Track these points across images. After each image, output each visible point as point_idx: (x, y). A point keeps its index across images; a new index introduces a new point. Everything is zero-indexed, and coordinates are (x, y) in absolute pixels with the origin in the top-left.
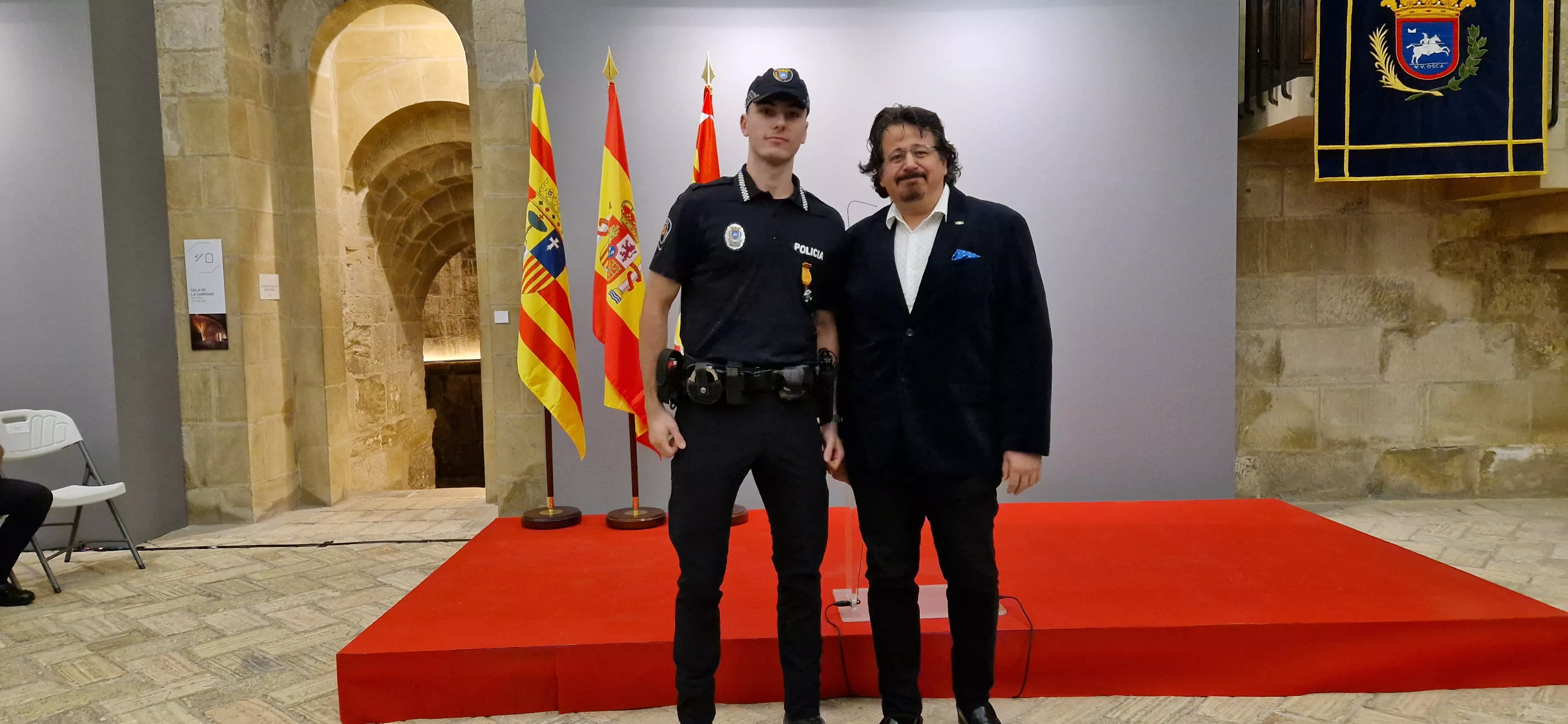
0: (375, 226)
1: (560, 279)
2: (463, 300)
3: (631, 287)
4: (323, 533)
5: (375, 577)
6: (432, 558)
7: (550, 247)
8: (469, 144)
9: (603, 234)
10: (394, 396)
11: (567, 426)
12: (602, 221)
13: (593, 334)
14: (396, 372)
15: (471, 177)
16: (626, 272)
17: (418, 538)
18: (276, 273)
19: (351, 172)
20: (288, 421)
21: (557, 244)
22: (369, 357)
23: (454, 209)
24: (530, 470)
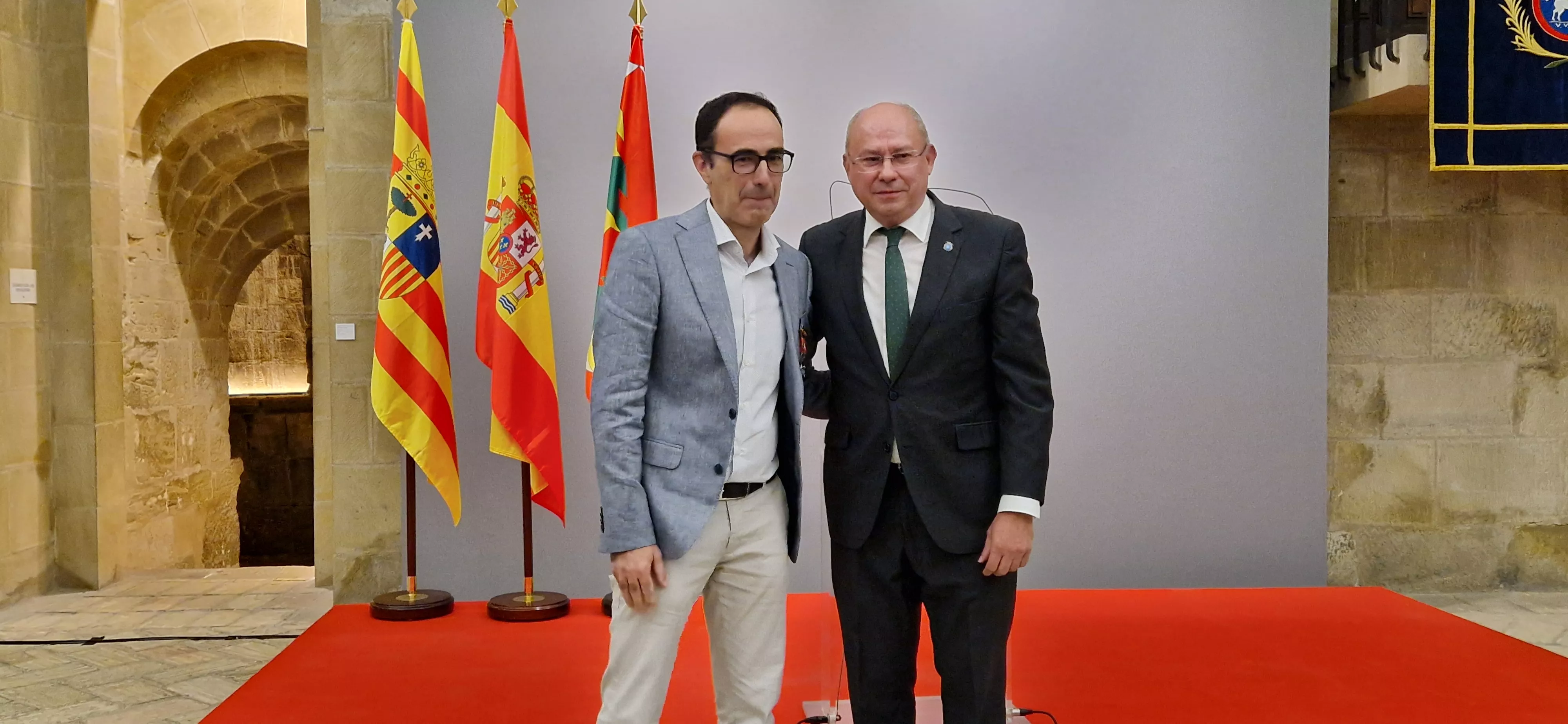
0: (169, 208)
1: (433, 280)
2: (278, 311)
3: (529, 292)
4: (89, 626)
5: (164, 687)
6: (244, 660)
7: (419, 237)
8: (306, 100)
9: (491, 220)
10: (187, 440)
11: (437, 478)
12: (492, 203)
13: (476, 354)
14: (190, 406)
15: (306, 144)
16: (524, 271)
17: (222, 633)
18: (33, 269)
19: (138, 133)
20: (43, 471)
21: (430, 232)
22: (154, 385)
23: (278, 187)
24: (380, 542)
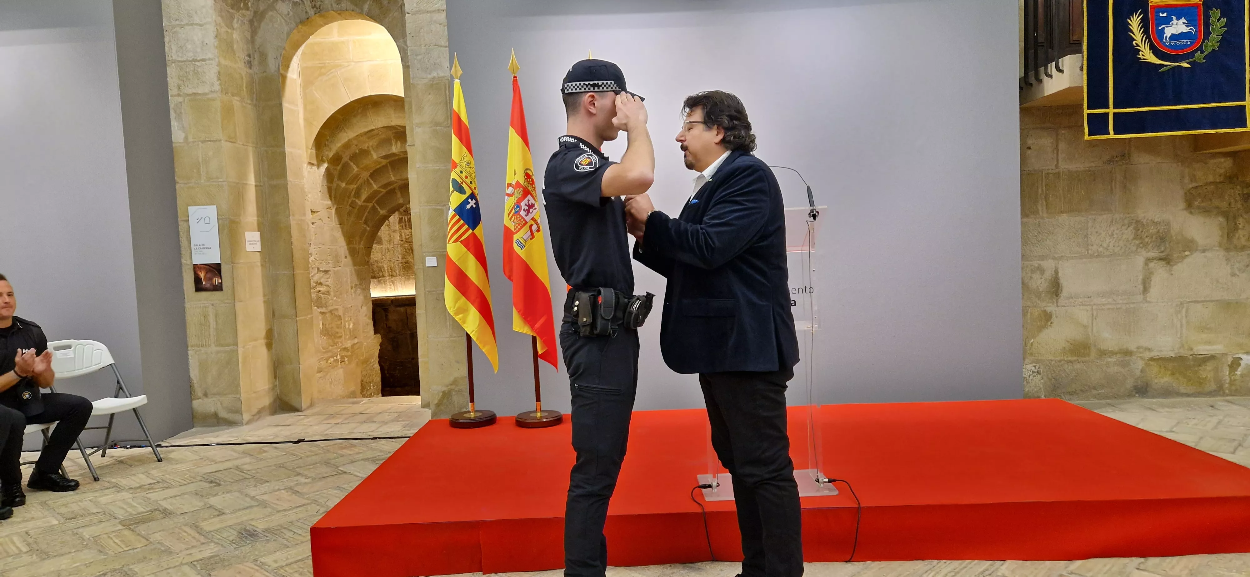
0: (333, 193)
1: (477, 231)
2: (399, 249)
3: (532, 237)
4: (296, 432)
6: (381, 451)
7: (468, 207)
8: (404, 127)
9: (510, 195)
10: (349, 325)
11: (484, 346)
12: (509, 185)
13: (503, 273)
14: (350, 306)
15: (406, 153)
16: (529, 224)
17: (369, 435)
18: (259, 231)
19: (314, 151)
20: (269, 346)
21: (475, 204)
22: (329, 295)
23: (393, 179)
24: (455, 382)
